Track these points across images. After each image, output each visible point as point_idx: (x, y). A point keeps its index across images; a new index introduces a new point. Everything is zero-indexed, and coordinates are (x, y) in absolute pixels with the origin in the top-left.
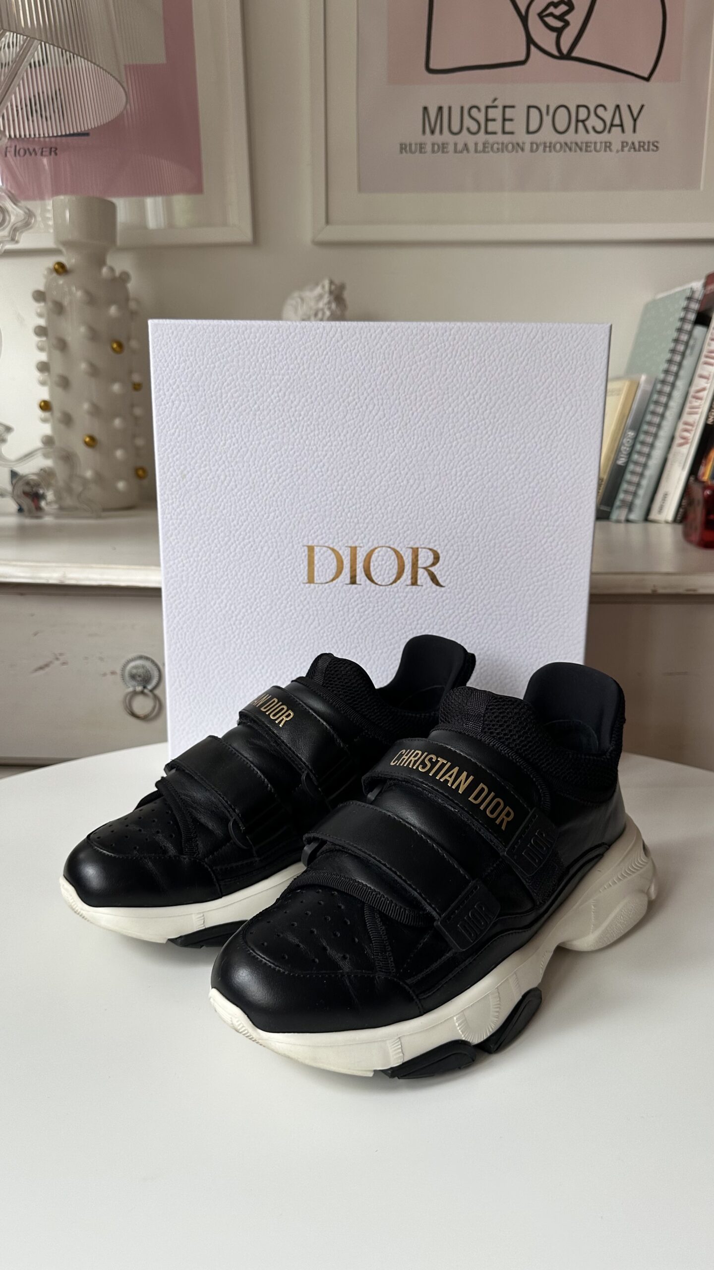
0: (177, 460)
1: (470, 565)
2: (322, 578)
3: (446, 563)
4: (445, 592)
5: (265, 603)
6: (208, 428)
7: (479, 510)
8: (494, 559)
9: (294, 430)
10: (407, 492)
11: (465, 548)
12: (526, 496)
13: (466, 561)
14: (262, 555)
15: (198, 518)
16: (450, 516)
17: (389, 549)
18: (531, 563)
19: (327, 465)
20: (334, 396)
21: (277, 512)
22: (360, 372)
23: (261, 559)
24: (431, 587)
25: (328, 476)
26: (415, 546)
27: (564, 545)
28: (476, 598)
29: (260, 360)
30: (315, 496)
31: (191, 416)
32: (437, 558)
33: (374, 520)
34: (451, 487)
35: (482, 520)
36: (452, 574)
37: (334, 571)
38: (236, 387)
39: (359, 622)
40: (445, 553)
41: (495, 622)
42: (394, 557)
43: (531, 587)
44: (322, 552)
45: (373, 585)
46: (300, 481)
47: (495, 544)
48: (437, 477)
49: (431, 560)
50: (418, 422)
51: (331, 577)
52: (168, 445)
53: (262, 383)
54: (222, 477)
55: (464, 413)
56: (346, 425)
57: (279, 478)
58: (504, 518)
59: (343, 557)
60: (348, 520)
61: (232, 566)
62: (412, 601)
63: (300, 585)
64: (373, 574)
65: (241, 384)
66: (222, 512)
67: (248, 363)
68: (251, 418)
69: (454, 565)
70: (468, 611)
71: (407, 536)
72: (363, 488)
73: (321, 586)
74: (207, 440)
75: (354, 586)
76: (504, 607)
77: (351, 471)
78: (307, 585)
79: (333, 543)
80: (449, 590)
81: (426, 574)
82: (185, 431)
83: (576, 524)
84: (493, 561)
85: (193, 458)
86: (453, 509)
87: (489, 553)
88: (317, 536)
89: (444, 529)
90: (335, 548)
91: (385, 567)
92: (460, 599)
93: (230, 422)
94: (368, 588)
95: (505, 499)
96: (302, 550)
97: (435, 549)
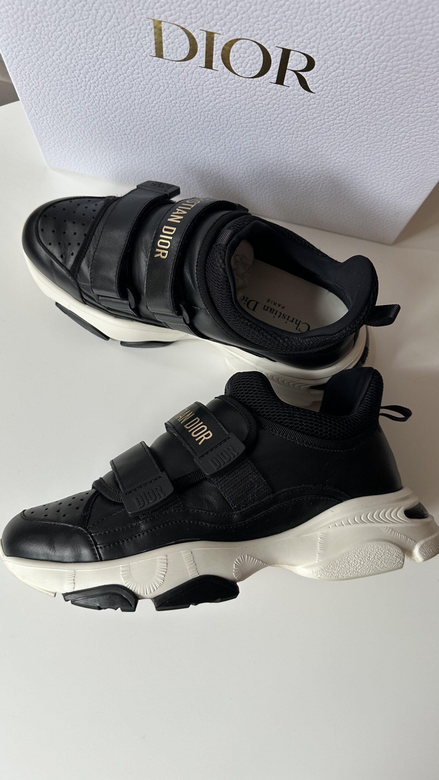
1: (349, 80)
2: (172, 56)
3: (321, 72)
4: (313, 98)
5: (109, 65)
7: (377, 26)
11: (348, 62)
13: (346, 75)
16: (339, 24)
17: (254, 43)
18: (421, 94)
24: (298, 89)
26: (287, 48)
28: (347, 110)
32: (311, 64)
33: (238, 8)
36: (325, 84)
39: (213, 102)
40: (322, 62)
42: (259, 52)
44: (171, 30)
45: (231, 74)
51: (184, 57)
58: (407, 42)
59: (197, 40)
61: (64, 22)
62: (274, 97)
63: (147, 56)
64: (232, 64)
70: (335, 119)
71: (279, 34)
73: (171, 63)
75: (210, 71)
78: (155, 58)
79: (184, 23)
80: (318, 97)
81: (295, 77)
84: (377, 83)
86: (345, 17)
87: (376, 74)
88: (165, 11)
89: (327, 37)
90: (188, 28)
91: (247, 60)
92: (329, 107)
94: (226, 76)
95: (417, 21)
96: (147, 22)
97: (311, 55)
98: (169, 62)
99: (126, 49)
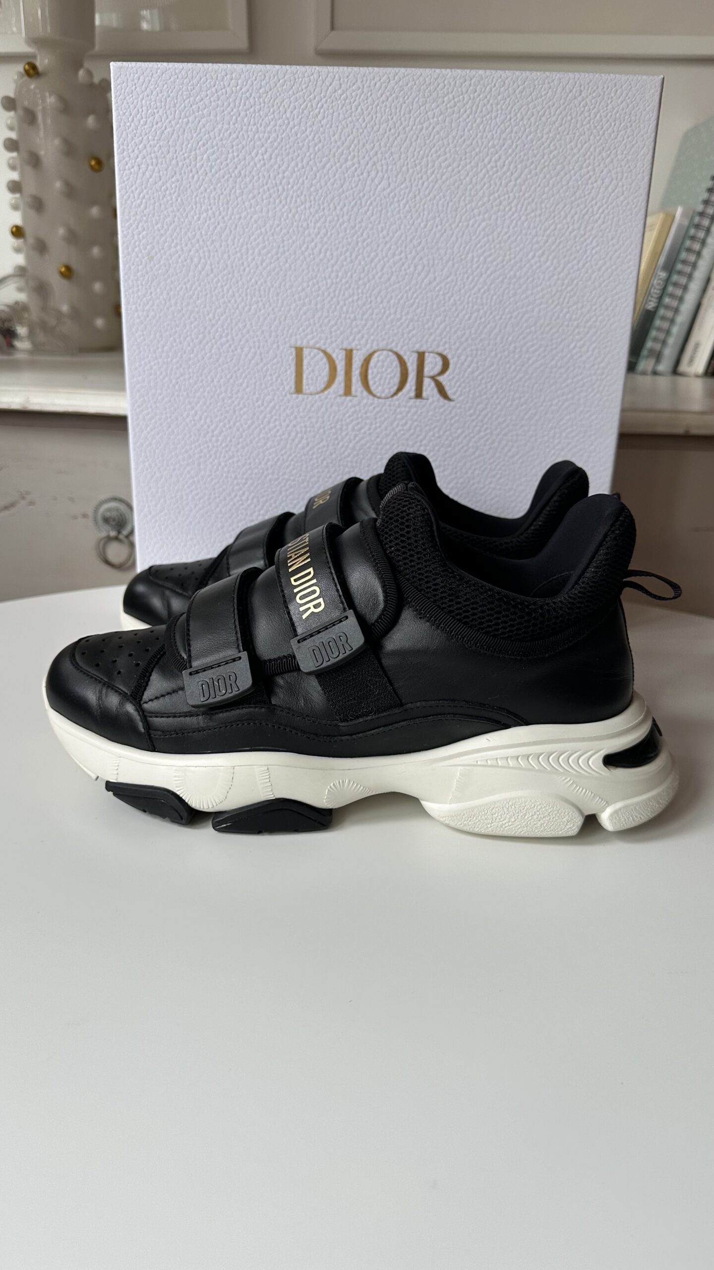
0: (143, 238)
1: (484, 375)
2: (311, 388)
3: (457, 371)
4: (454, 407)
5: (245, 416)
6: (179, 200)
7: (498, 306)
8: (513, 367)
9: (281, 202)
10: (414, 282)
11: (479, 352)
12: (554, 289)
13: (481, 370)
14: (243, 356)
15: (168, 308)
16: (464, 312)
17: (391, 353)
18: (556, 373)
19: (319, 245)
20: (329, 159)
21: (260, 304)
22: (361, 131)
23: (241, 362)
24: (438, 400)
25: (321, 260)
26: (421, 350)
27: (597, 351)
28: (490, 414)
29: (243, 114)
30: (305, 285)
31: (160, 183)
32: (446, 365)
33: (374, 316)
34: (466, 276)
35: (501, 318)
36: (463, 385)
37: (326, 379)
38: (213, 147)
39: (353, 442)
40: (455, 359)
41: (510, 444)
42: (396, 363)
43: (555, 402)
44: (312, 354)
45: (371, 397)
46: (287, 265)
47: (515, 348)
48: (450, 263)
49: (438, 368)
50: (429, 194)
51: (323, 386)
52: (133, 219)
53: (244, 143)
54: (196, 260)
55: (484, 184)
56: (343, 196)
57: (263, 261)
58: (527, 316)
59: (337, 362)
60: (343, 316)
61: (207, 370)
62: (415, 417)
63: (286, 395)
64: (371, 383)
65: (220, 143)
66: (195, 302)
67: (227, 118)
68: (231, 186)
69: (466, 375)
70: (479, 432)
71: (413, 336)
72: (362, 275)
73: (310, 398)
74: (178, 214)
75: (349, 398)
76: (522, 426)
77: (348, 254)
78: (294, 396)
79: (325, 344)
80: (458, 405)
81: (433, 384)
82: (152, 201)
83: (611, 325)
84: (512, 369)
85: (162, 235)
86: (468, 303)
88: (307, 335)
89: (456, 328)
90: (328, 350)
91: (385, 375)
92: (471, 416)
93: (206, 190)
94: (365, 401)
95: (529, 292)
96: (289, 352)
97: (445, 353)
98: (307, 398)
99: (266, 391)
